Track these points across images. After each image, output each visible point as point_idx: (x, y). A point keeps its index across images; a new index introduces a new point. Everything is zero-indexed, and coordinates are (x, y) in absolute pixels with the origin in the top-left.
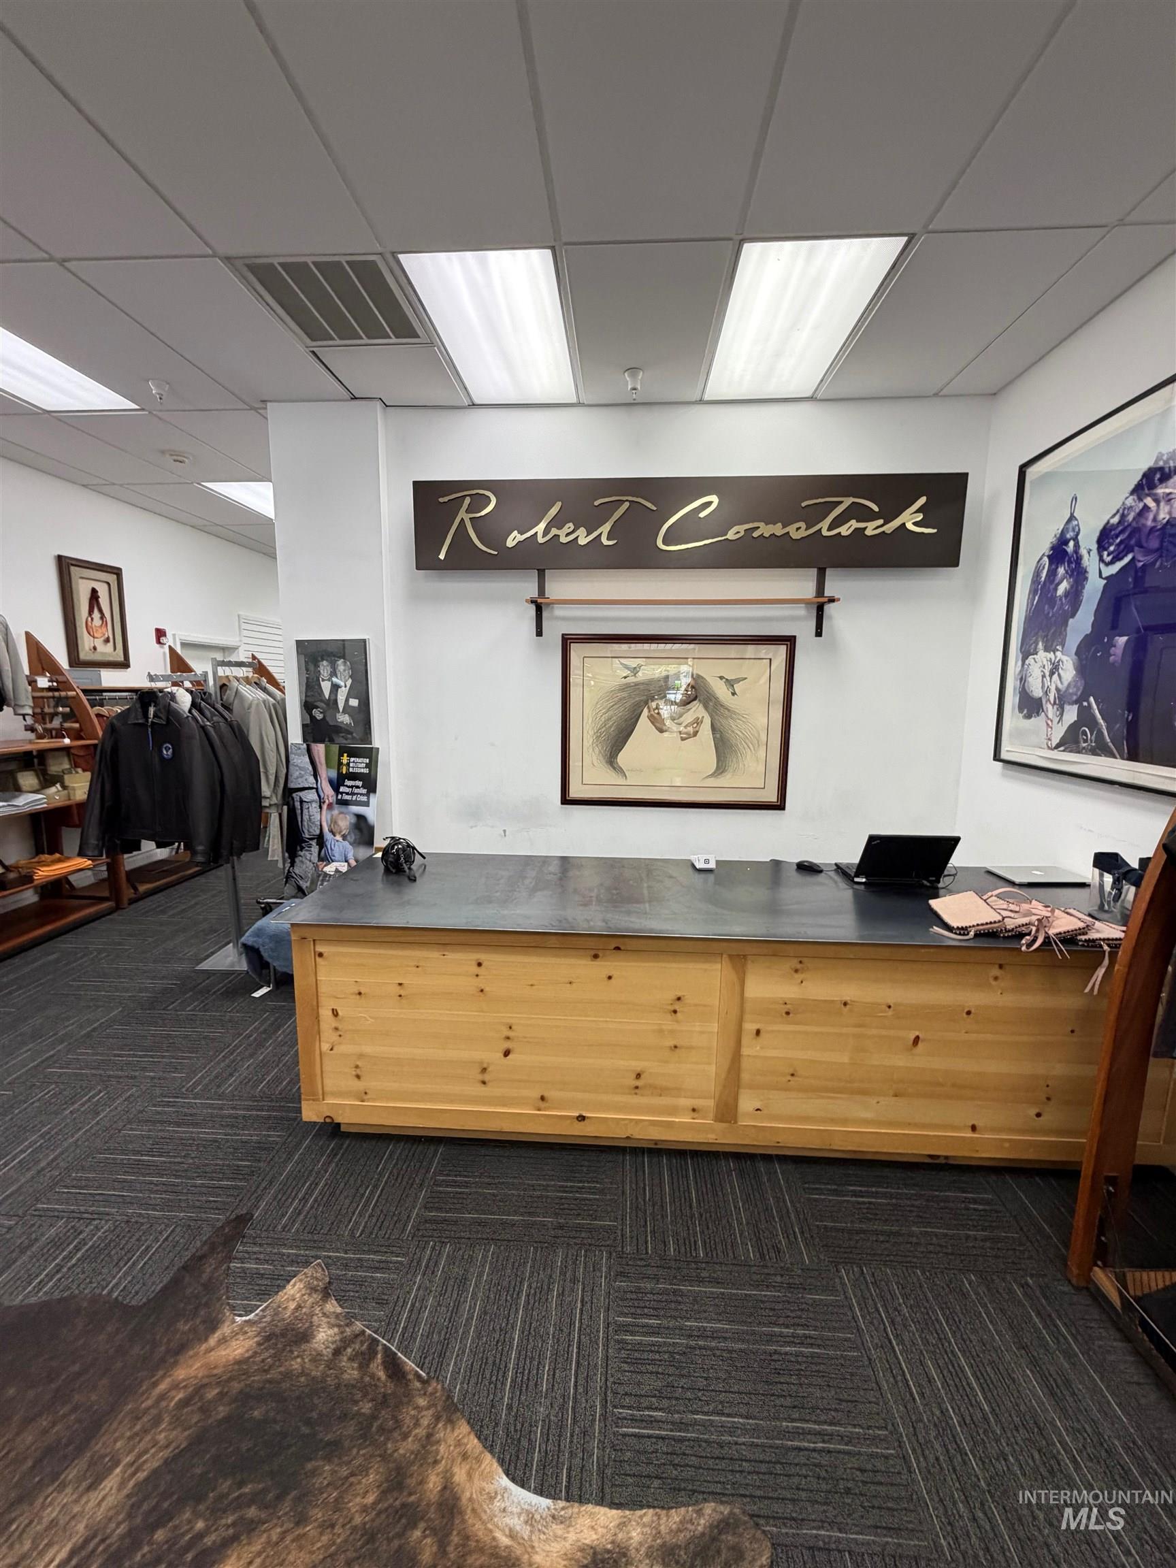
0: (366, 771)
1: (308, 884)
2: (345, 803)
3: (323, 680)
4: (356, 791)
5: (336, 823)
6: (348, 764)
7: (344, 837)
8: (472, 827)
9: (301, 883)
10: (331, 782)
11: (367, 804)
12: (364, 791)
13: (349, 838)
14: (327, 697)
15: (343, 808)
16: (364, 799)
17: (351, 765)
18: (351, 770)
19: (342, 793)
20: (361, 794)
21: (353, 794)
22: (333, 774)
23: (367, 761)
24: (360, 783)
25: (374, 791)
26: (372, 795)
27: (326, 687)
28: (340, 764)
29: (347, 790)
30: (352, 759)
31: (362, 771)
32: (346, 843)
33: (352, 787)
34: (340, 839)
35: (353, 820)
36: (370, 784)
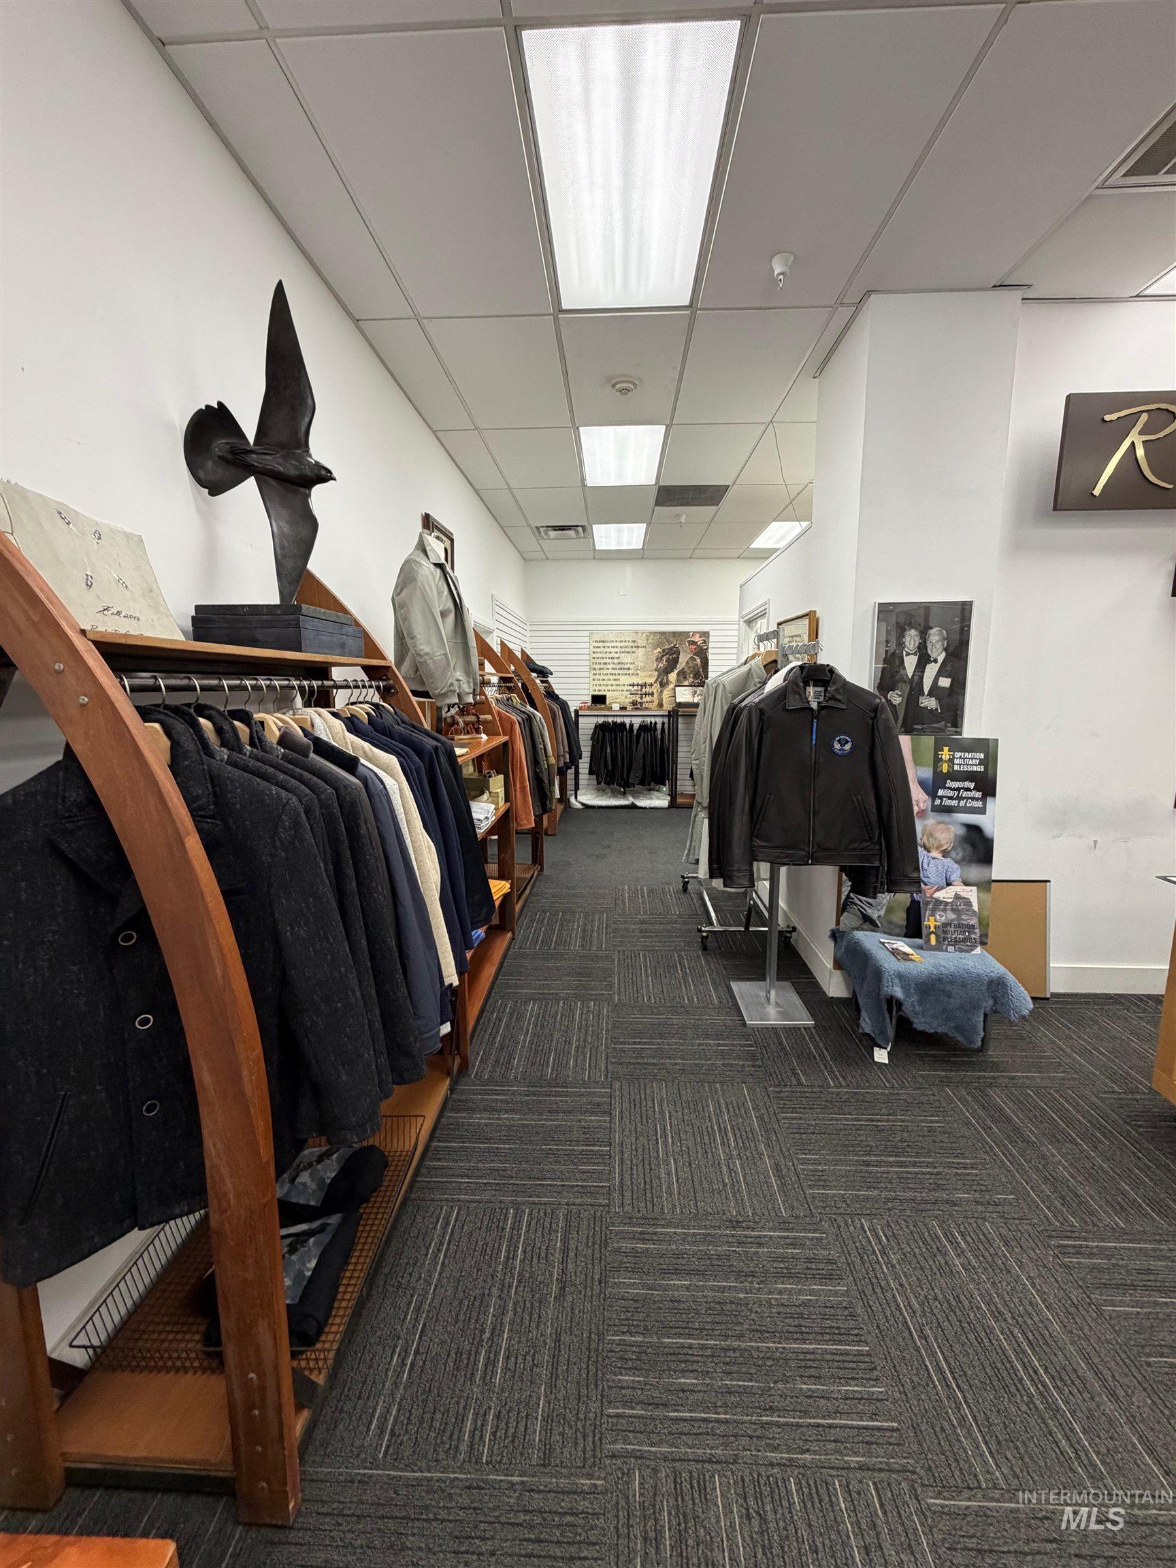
0: (981, 769)
1: (882, 913)
2: (949, 810)
3: (908, 654)
4: (965, 794)
5: (931, 835)
6: (951, 761)
7: (945, 854)
8: (1054, 838)
9: (869, 911)
10: (922, 784)
11: (982, 811)
12: (978, 795)
13: (953, 854)
14: (910, 676)
15: (944, 817)
16: (979, 804)
17: (956, 761)
18: (956, 768)
19: (941, 798)
20: (973, 799)
21: (959, 798)
22: (927, 773)
23: (982, 756)
24: (972, 785)
25: (993, 795)
26: (989, 800)
27: (910, 663)
28: (937, 760)
29: (951, 793)
30: (958, 755)
31: (975, 768)
32: (948, 862)
33: (958, 789)
34: (939, 856)
35: (961, 831)
36: (986, 785)
